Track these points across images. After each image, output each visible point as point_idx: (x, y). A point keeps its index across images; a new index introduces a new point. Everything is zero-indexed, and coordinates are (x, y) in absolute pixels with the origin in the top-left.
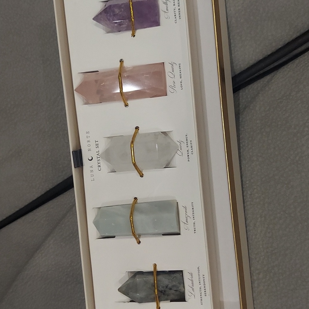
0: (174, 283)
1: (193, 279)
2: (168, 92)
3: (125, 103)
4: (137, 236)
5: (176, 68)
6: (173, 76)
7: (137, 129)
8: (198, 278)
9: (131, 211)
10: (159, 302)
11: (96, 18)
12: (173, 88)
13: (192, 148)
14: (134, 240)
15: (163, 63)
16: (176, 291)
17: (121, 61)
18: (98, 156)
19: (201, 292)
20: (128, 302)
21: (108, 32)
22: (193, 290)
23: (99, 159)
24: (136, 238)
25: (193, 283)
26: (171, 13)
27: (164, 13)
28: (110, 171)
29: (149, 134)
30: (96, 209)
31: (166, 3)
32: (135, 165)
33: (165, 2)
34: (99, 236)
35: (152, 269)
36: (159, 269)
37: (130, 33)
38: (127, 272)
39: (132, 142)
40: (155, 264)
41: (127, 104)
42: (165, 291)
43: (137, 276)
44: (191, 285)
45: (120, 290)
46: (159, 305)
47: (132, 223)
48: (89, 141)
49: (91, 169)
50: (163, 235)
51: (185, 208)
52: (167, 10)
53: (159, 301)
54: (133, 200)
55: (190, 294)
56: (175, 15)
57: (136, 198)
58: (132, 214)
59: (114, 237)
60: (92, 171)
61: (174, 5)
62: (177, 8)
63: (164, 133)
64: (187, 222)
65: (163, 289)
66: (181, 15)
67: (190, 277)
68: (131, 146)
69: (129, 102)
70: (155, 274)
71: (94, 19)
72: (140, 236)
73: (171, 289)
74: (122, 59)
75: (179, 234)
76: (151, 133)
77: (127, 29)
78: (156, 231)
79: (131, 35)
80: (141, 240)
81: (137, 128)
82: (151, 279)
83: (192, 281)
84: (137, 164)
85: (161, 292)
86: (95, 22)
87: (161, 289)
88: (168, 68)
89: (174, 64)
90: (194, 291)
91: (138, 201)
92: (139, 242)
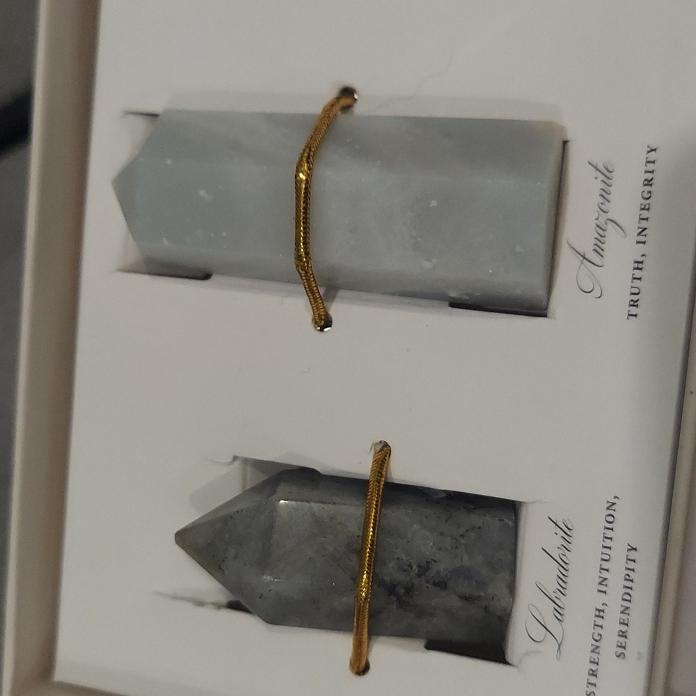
0: (466, 561)
1: (570, 557)
4: (322, 291)
9: (309, 147)
10: (369, 639)
14: (298, 307)
16: (467, 599)
19: (599, 630)
20: (218, 606)
22: (559, 613)
24: (311, 292)
25: (562, 579)
30: (141, 125)
34: (134, 255)
35: (362, 466)
36: (400, 472)
38: (237, 463)
40: (386, 445)
42: (409, 590)
43: (283, 488)
44: (552, 586)
45: (184, 538)
46: (365, 649)
47: (304, 198)
50: (456, 304)
51: (606, 174)
53: (370, 634)
54: (332, 98)
55: (538, 632)
57: (347, 92)
58: (310, 155)
59: (206, 276)
64: (599, 251)
65: (400, 577)
67: (554, 542)
70: (374, 495)
72: (333, 289)
73: (441, 585)
78: (424, 268)
80: (337, 310)
82: (349, 512)
83: (563, 565)
85: (391, 589)
87: (390, 572)
90: (566, 619)
91: (360, 109)
92: (324, 322)
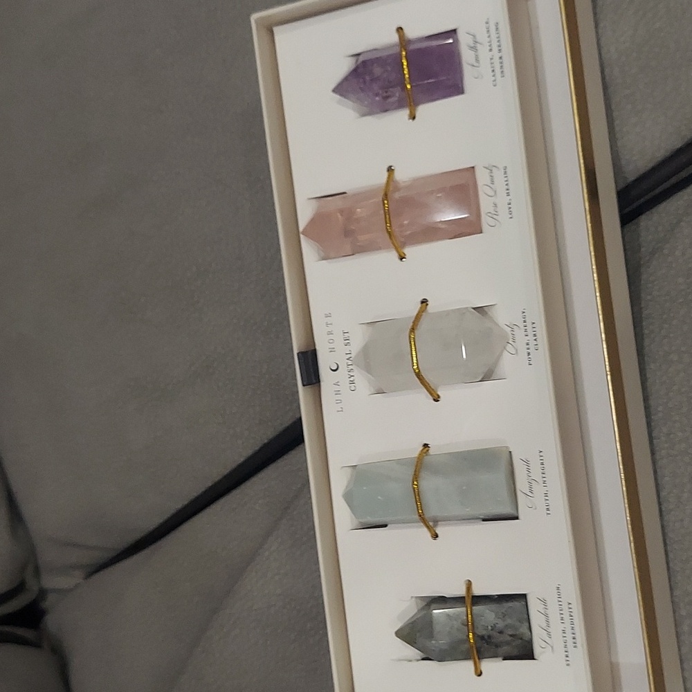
0: (509, 621)
1: (548, 612)
2: (485, 227)
3: (398, 252)
4: (431, 524)
5: (499, 176)
6: (492, 193)
7: (424, 304)
8: (558, 609)
9: (415, 471)
10: (480, 662)
11: (340, 89)
12: (495, 216)
13: (535, 338)
14: (424, 532)
15: (473, 167)
16: (511, 636)
17: (390, 169)
18: (350, 363)
19: (565, 638)
20: (418, 660)
21: (364, 115)
22: (549, 634)
23: (351, 367)
24: (428, 527)
25: (547, 621)
26: (485, 67)
27: (470, 67)
28: (373, 391)
29: (448, 313)
30: (349, 470)
31: (474, 48)
32: (418, 375)
33: (473, 45)
34: (356, 523)
35: (461, 591)
36: (478, 591)
37: (405, 112)
38: (414, 599)
39: (413, 330)
40: (469, 581)
41: (403, 255)
42: (489, 637)
43: (433, 606)
44: (544, 625)
45: (398, 634)
46: (478, 665)
47: (417, 494)
48: (330, 333)
49: (337, 388)
50: (484, 520)
51: (527, 462)
52: (477, 61)
53: (479, 659)
54: (421, 448)
55: (544, 644)
56: (493, 71)
57: (426, 446)
58: (416, 477)
59: (386, 526)
60: (338, 393)
61: (491, 50)
62: (497, 55)
63: (479, 309)
64: (531, 492)
65: (484, 633)
66: (505, 70)
67: (541, 607)
68: (410, 337)
69: (407, 251)
70: (468, 601)
71: (334, 91)
72: (436, 522)
73: (501, 632)
74: (391, 166)
75: (517, 518)
76: (454, 311)
77: (400, 105)
78: (469, 511)
79: (406, 117)
80: (439, 530)
81: (424, 302)
82: (459, 610)
83: (546, 615)
84: (423, 373)
85: (482, 638)
86: (337, 97)
87: (481, 632)
88: (482, 178)
89: (494, 169)
90: (552, 636)
91: (432, 451)
92: (436, 536)
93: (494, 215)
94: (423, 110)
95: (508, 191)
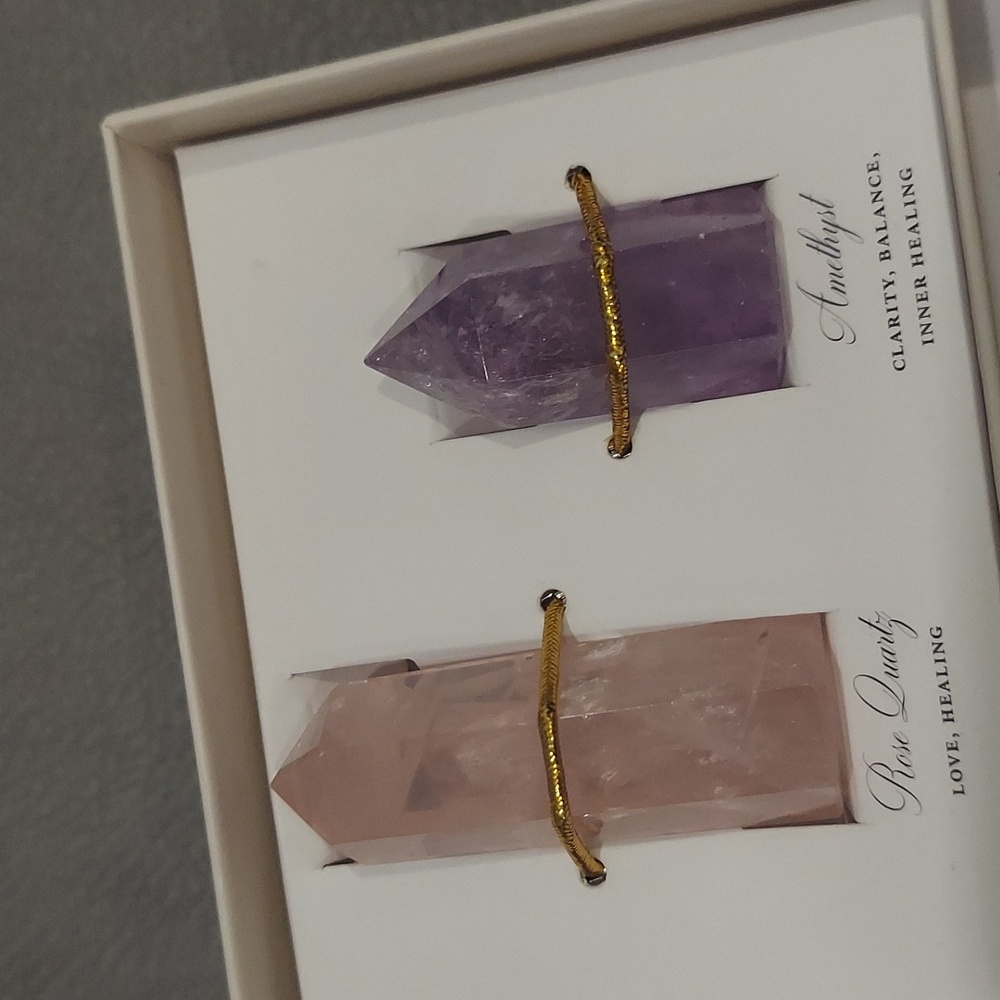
3: (579, 860)
5: (914, 655)
6: (892, 707)
11: (388, 358)
12: (899, 779)
15: (823, 616)
17: (551, 602)
21: (463, 432)
26: (865, 308)
27: (816, 305)
31: (826, 247)
33: (822, 236)
37: (602, 431)
41: (595, 868)
52: (838, 287)
56: (894, 323)
61: (885, 256)
62: (906, 275)
66: (936, 319)
69: (610, 854)
71: (371, 361)
74: (555, 592)
77: (583, 411)
79: (602, 447)
86: (378, 377)
88: (855, 652)
89: (896, 627)
93: (900, 774)
94: (657, 427)
95: (947, 708)
